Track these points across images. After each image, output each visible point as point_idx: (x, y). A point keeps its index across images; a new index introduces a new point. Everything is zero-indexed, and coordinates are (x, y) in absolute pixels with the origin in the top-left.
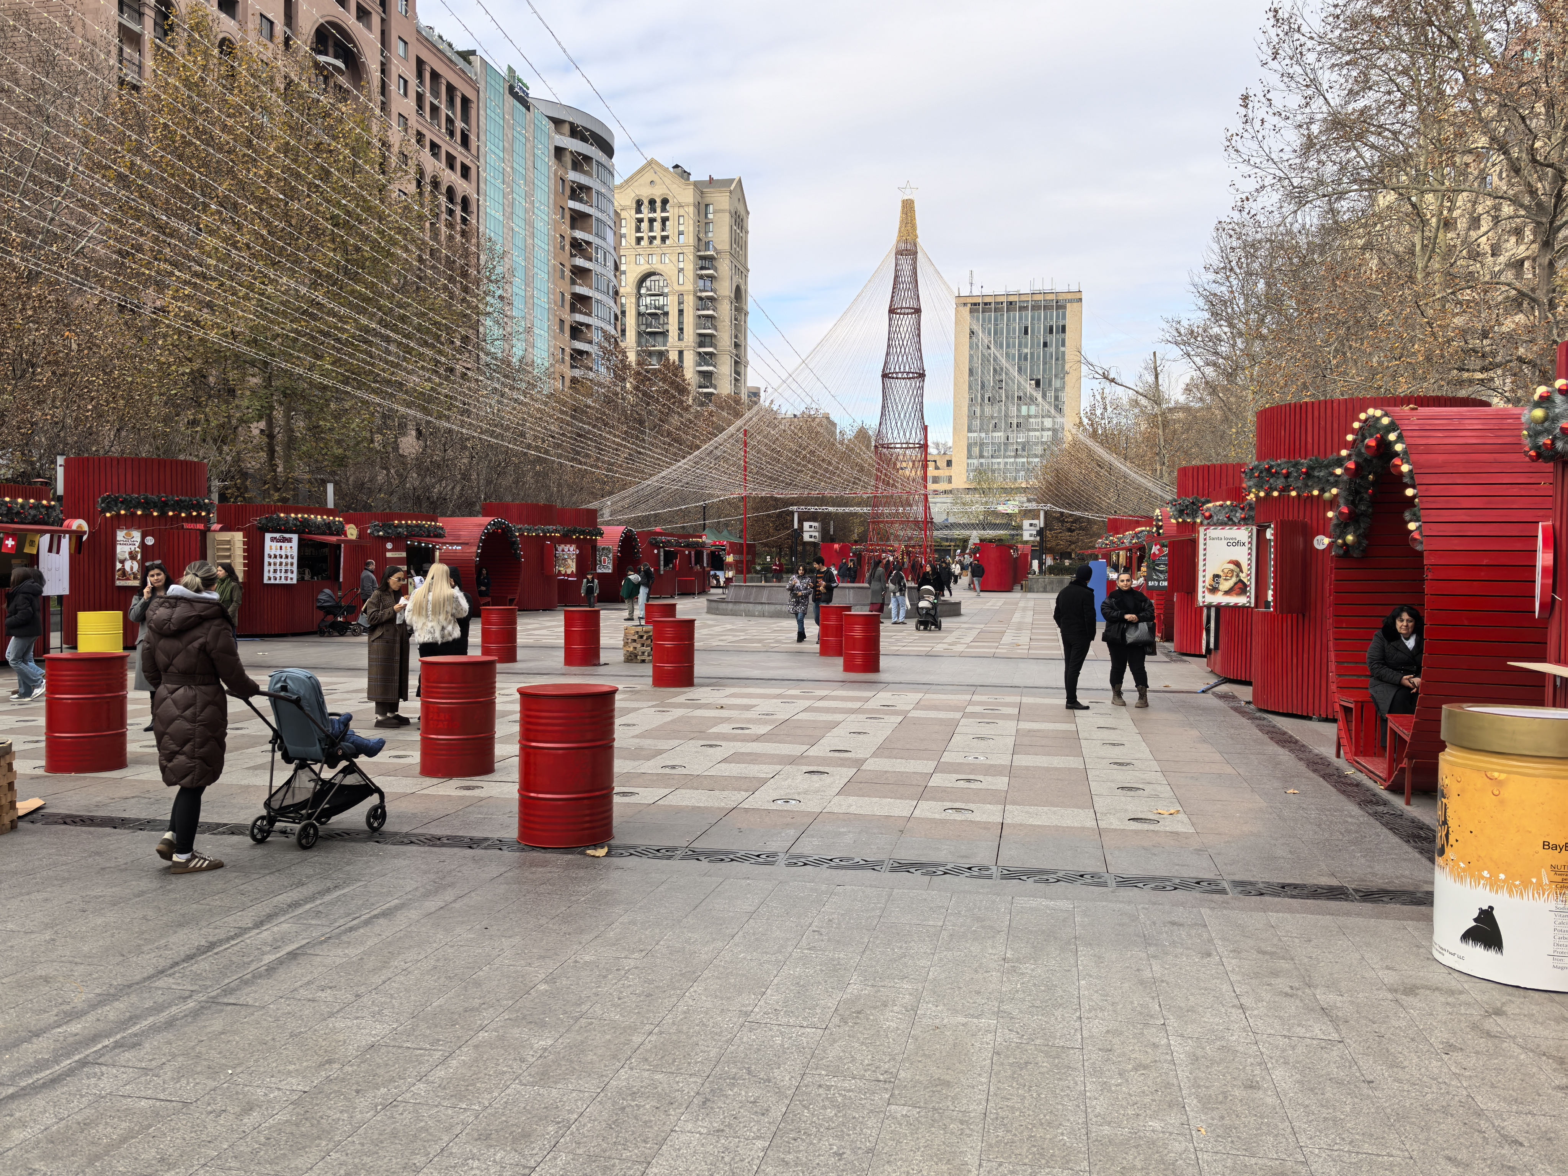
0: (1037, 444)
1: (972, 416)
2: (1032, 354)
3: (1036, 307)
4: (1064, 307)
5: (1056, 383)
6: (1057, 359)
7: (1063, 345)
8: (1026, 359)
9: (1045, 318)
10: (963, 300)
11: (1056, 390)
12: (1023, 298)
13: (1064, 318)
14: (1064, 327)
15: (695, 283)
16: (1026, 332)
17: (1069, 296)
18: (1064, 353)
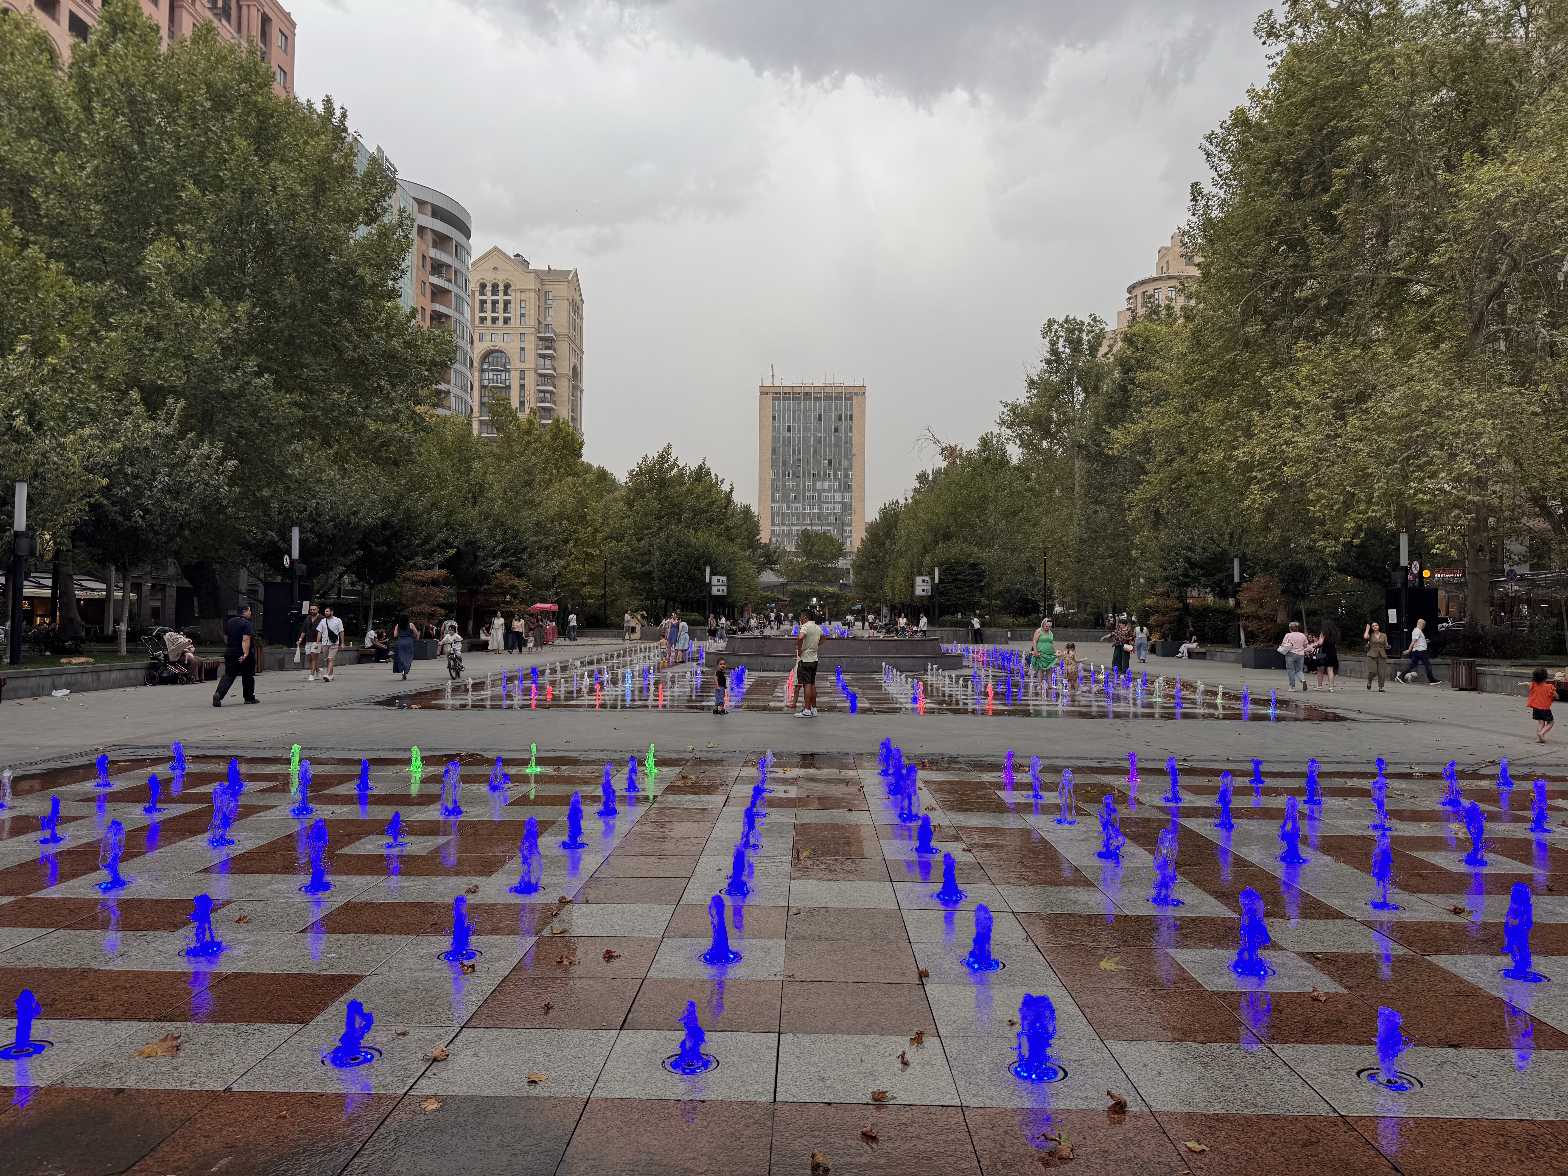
0: (830, 514)
1: (774, 488)
2: (825, 438)
3: (828, 398)
4: (852, 399)
5: (845, 463)
6: (846, 443)
7: (851, 431)
8: (820, 442)
9: (836, 408)
10: (765, 390)
11: (846, 469)
12: (817, 390)
13: (851, 408)
14: (851, 416)
15: (536, 361)
16: (820, 419)
17: (856, 390)
18: (851, 437)
